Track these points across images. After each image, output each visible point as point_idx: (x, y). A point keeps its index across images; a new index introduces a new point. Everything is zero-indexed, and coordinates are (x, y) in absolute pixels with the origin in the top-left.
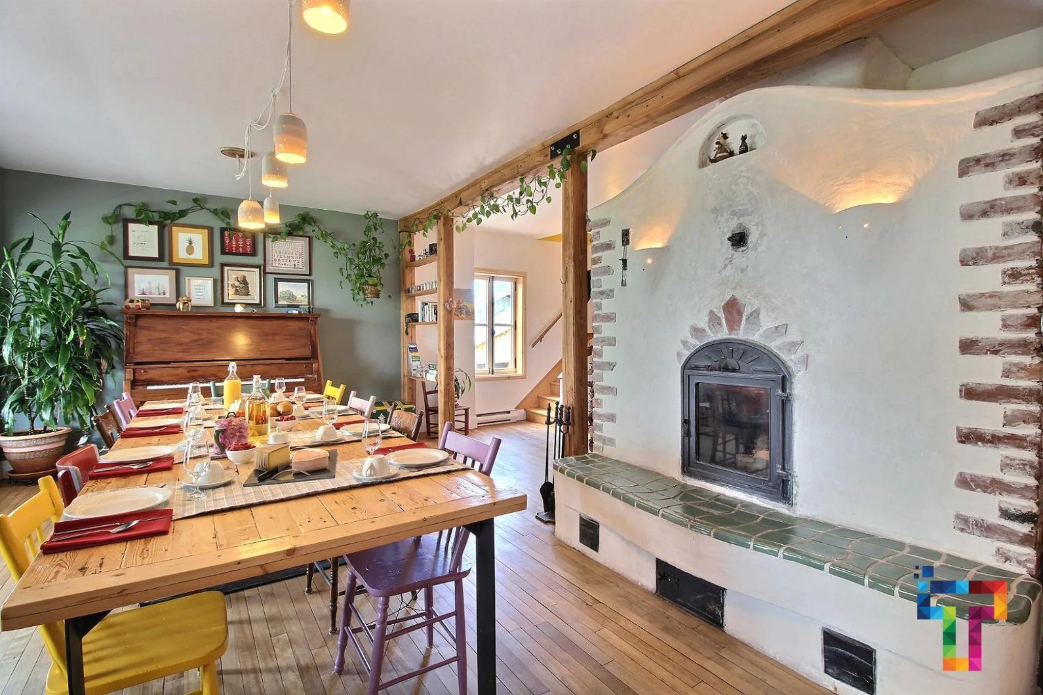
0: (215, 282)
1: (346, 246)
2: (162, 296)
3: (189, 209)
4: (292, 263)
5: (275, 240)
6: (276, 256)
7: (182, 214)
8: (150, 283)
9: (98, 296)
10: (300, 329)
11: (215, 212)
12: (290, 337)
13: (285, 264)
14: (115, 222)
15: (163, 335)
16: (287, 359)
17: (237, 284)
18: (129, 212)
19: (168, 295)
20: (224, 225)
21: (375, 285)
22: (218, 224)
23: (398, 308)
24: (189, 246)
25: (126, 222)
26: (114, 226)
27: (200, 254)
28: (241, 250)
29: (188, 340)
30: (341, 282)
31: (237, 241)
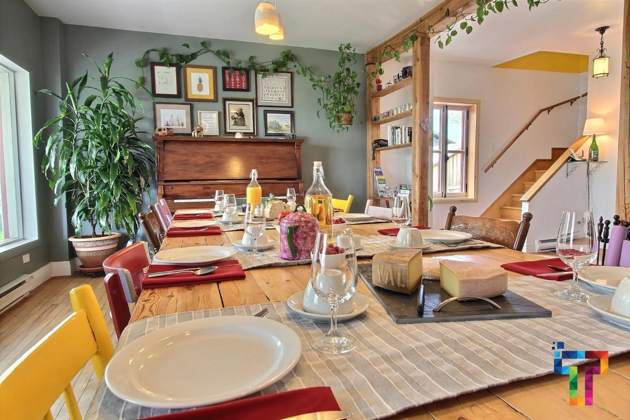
0: (219, 114)
1: (323, 79)
2: (181, 127)
3: (198, 52)
4: (278, 97)
5: (264, 76)
6: (265, 91)
7: (193, 56)
8: (172, 116)
9: (136, 124)
10: (288, 153)
11: (218, 53)
12: (278, 160)
13: (272, 98)
14: (145, 65)
15: (184, 158)
16: (278, 179)
17: (236, 116)
18: (155, 57)
19: (185, 127)
20: (226, 65)
21: (350, 112)
22: (220, 64)
23: (365, 136)
24: (199, 84)
25: (153, 65)
26: (145, 69)
27: (207, 92)
28: (238, 86)
29: (202, 162)
30: (318, 112)
31: (235, 78)
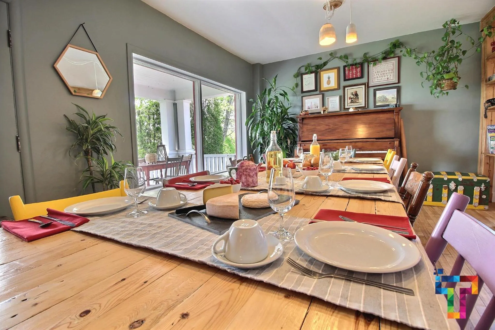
0: (340, 97)
1: (426, 55)
2: (316, 108)
3: (328, 60)
4: (386, 77)
5: (375, 64)
6: (375, 74)
7: (325, 64)
8: (311, 103)
9: (288, 111)
10: (387, 119)
11: (341, 58)
12: (378, 125)
13: (381, 79)
14: (298, 76)
15: (313, 127)
17: (352, 96)
18: (303, 70)
19: (319, 108)
20: (345, 64)
22: (341, 64)
24: (328, 80)
25: (302, 75)
26: (297, 78)
27: (333, 84)
28: (354, 76)
29: (324, 129)
30: (422, 83)
31: (352, 71)
